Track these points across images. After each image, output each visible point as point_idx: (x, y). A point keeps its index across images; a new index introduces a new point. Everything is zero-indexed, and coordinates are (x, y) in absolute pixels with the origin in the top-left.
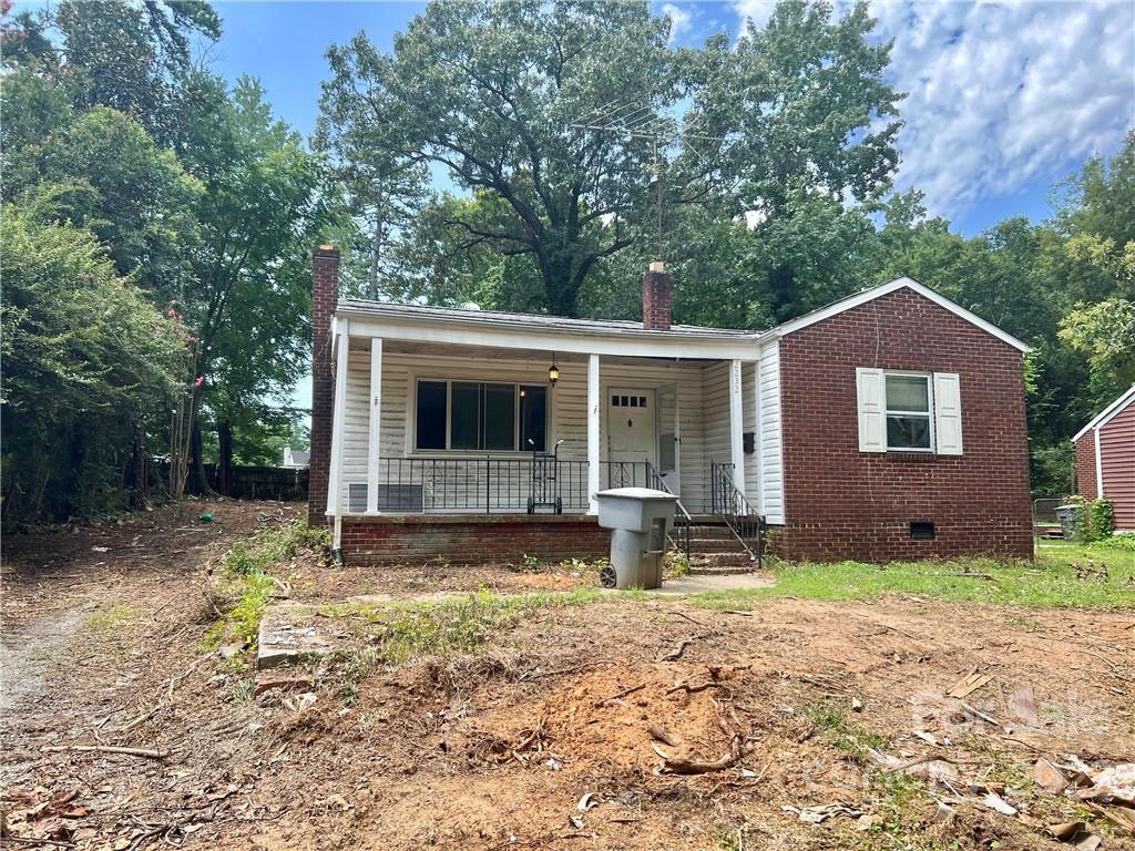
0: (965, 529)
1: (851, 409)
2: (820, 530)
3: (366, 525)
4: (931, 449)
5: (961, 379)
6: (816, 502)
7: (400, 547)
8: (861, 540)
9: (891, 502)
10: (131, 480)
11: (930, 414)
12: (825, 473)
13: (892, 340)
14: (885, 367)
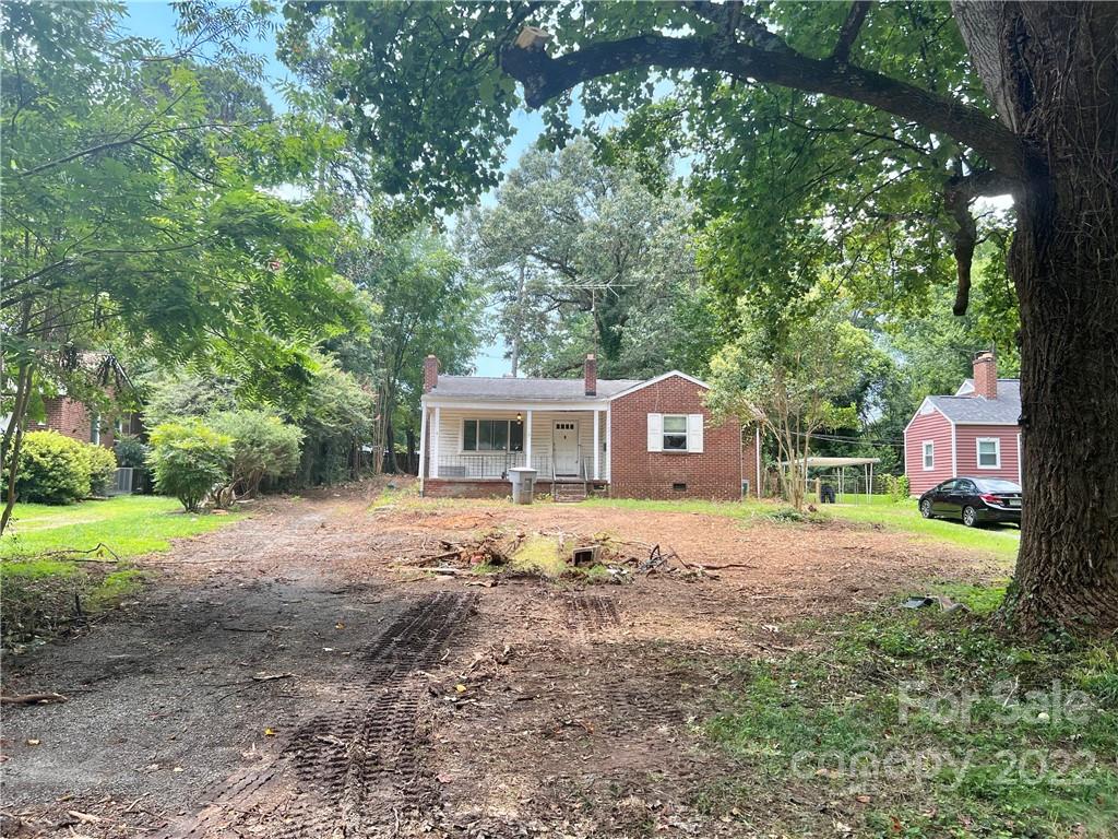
1: (644, 432)
2: (627, 486)
3: (433, 482)
4: (687, 450)
5: (704, 417)
6: (625, 474)
7: (446, 491)
8: (647, 491)
9: (665, 474)
10: (351, 464)
11: (686, 434)
12: (631, 461)
13: (667, 400)
14: (663, 413)
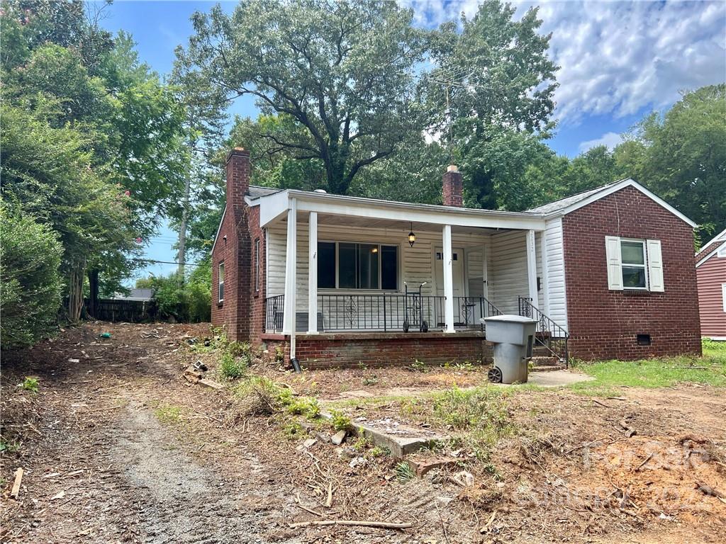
0: (667, 338)
1: (603, 263)
2: (589, 341)
3: (310, 341)
4: (646, 288)
5: (662, 244)
6: (585, 322)
7: (332, 356)
8: (611, 346)
9: (626, 322)
11: (645, 266)
12: (591, 304)
13: (624, 219)
14: (621, 236)
